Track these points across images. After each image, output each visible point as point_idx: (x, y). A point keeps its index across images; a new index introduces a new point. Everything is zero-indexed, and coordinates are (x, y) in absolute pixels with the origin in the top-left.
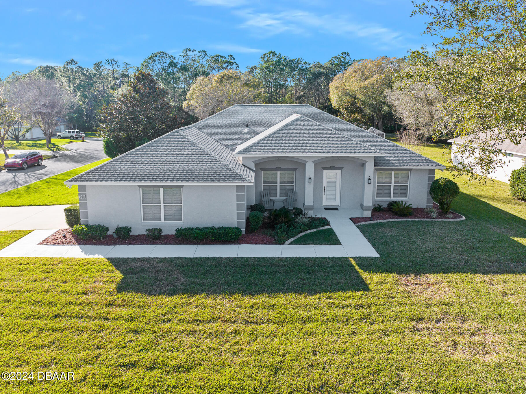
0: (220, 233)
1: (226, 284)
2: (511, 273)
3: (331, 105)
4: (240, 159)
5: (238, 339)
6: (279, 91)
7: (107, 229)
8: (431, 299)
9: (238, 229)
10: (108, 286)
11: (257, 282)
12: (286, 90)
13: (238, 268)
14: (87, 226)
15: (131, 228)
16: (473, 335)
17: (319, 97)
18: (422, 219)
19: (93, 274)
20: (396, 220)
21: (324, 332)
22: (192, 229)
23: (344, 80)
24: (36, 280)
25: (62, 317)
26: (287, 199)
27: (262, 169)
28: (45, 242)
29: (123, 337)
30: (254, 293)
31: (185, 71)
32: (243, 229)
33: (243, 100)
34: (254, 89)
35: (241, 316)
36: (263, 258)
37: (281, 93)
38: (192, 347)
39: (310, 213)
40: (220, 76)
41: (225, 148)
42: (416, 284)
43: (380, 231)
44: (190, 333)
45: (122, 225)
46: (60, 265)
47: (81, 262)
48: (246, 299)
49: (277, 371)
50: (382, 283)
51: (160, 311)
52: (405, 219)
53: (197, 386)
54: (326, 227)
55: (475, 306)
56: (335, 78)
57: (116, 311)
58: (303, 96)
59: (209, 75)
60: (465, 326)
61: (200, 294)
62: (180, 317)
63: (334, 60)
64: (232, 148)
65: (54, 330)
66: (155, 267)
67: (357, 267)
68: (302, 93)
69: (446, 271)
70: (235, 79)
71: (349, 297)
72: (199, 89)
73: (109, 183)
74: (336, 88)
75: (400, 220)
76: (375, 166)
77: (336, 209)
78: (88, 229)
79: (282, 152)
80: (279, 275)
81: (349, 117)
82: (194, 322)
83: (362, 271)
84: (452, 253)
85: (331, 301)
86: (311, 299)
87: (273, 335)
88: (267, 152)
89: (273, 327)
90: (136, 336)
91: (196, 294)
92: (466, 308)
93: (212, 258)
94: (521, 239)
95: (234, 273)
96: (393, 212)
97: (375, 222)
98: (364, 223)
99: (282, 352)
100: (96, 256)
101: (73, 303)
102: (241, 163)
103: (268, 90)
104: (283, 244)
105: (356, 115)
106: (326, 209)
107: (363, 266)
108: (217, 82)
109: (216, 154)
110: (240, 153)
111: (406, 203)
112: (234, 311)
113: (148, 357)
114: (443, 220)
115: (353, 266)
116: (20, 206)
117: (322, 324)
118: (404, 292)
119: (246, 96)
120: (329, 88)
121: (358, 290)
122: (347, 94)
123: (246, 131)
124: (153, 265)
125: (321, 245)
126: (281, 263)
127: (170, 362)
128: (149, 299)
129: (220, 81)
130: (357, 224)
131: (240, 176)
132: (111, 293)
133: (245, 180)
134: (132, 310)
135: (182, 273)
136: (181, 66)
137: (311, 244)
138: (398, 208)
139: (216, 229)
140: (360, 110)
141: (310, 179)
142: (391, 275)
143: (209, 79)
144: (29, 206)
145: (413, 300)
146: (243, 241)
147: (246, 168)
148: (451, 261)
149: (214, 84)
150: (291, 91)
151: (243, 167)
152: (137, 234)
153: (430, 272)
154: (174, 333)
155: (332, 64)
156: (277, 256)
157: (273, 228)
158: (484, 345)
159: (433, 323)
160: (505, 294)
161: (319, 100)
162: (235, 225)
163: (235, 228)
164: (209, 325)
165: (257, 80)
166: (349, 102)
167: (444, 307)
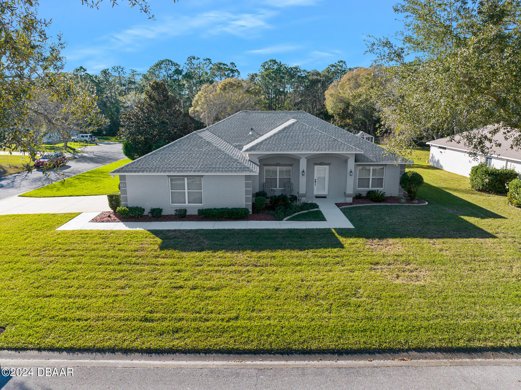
0: (233, 212)
1: (239, 244)
2: (450, 238)
3: (327, 111)
4: (247, 155)
5: (250, 274)
6: (279, 98)
7: (144, 210)
8: (387, 253)
9: (246, 210)
10: (152, 246)
11: (262, 243)
12: (285, 97)
13: (247, 235)
14: (127, 207)
15: (162, 209)
16: (412, 271)
17: (316, 104)
18: (393, 204)
19: (139, 239)
20: (372, 204)
21: (309, 270)
22: (211, 209)
23: (338, 89)
24: (97, 244)
25: (124, 264)
26: (285, 189)
27: (265, 165)
28: (94, 220)
29: (171, 273)
30: (260, 250)
31: (190, 79)
32: (251, 210)
33: (245, 106)
34: (255, 96)
35: (251, 263)
36: (266, 229)
37: (280, 99)
38: (219, 278)
39: (304, 200)
40: (224, 84)
41: (234, 147)
42: (379, 245)
43: (358, 212)
44: (216, 271)
45: (154, 207)
46: (112, 234)
47: (128, 233)
48: (254, 254)
49: (277, 289)
50: (353, 244)
51: (194, 260)
52: (379, 204)
53: (225, 297)
54: (316, 209)
55: (418, 256)
56: (331, 86)
57: (161, 261)
58: (301, 102)
59: (213, 83)
60: (408, 267)
61: (221, 251)
62: (208, 263)
63: (331, 68)
64: (240, 148)
65: (122, 271)
66: (185, 235)
67: (336, 234)
68: (300, 99)
69: (402, 236)
70: (238, 87)
71: (329, 252)
72: (204, 96)
73: (145, 174)
74: (331, 95)
75: (375, 204)
76: (356, 161)
77: (325, 197)
78: (129, 210)
79: (281, 150)
80: (279, 240)
81: (341, 122)
82: (218, 266)
83: (340, 237)
84: (410, 226)
85: (316, 254)
86: (301, 253)
87: (275, 272)
88: (268, 150)
89: (274, 268)
90: (180, 274)
91: (218, 250)
92: (412, 258)
93: (228, 229)
94: (466, 217)
95: (245, 238)
96: (370, 199)
97: (355, 205)
98: (346, 207)
99: (280, 280)
100: (138, 229)
101: (129, 257)
102: (248, 158)
103: (268, 96)
104: (282, 220)
105: (348, 121)
106: (316, 197)
107: (341, 233)
108: (221, 89)
109: (228, 151)
110: (247, 150)
111: (381, 192)
112: (247, 260)
113: (190, 283)
114: (410, 204)
115: (334, 234)
116: (62, 196)
117: (308, 267)
118: (369, 249)
119: (247, 102)
120: (324, 95)
121: (335, 248)
122: (341, 101)
123: (251, 133)
124: (183, 234)
125: (311, 221)
126: (280, 232)
127: (205, 286)
128: (184, 254)
129: (224, 88)
130: (340, 208)
131: (248, 168)
132: (155, 251)
133: (252, 171)
134: (173, 260)
135: (206, 238)
136: (187, 73)
137: (303, 220)
138: (375, 195)
139: (229, 209)
140: (351, 116)
141: (303, 171)
142: (361, 239)
143: (213, 87)
144: (69, 196)
145: (374, 253)
146: (250, 218)
147: (252, 163)
148: (408, 231)
149: (218, 91)
150: (290, 97)
151: (250, 162)
152: (167, 214)
153: (391, 238)
154: (205, 272)
155: (328, 72)
156: (277, 228)
157: (274, 210)
158: (417, 277)
159: (386, 266)
160: (441, 250)
161: (316, 106)
162: (244, 207)
163: (244, 209)
164: (229, 267)
165: (258, 87)
166: (341, 109)
167: (395, 257)
